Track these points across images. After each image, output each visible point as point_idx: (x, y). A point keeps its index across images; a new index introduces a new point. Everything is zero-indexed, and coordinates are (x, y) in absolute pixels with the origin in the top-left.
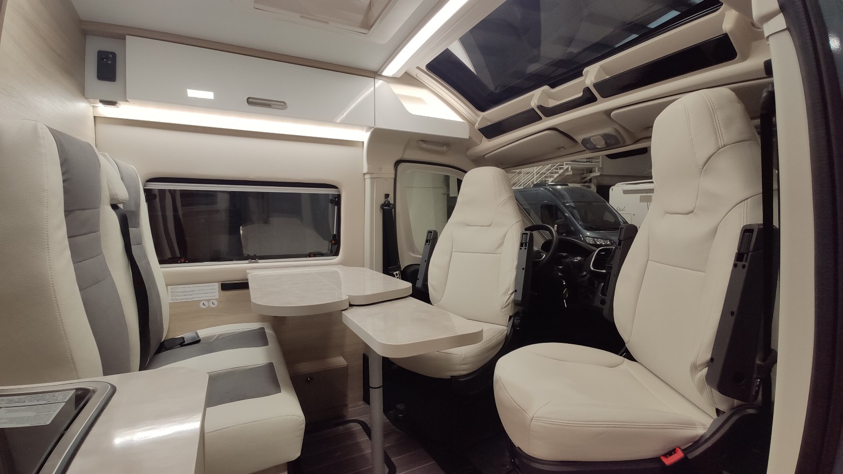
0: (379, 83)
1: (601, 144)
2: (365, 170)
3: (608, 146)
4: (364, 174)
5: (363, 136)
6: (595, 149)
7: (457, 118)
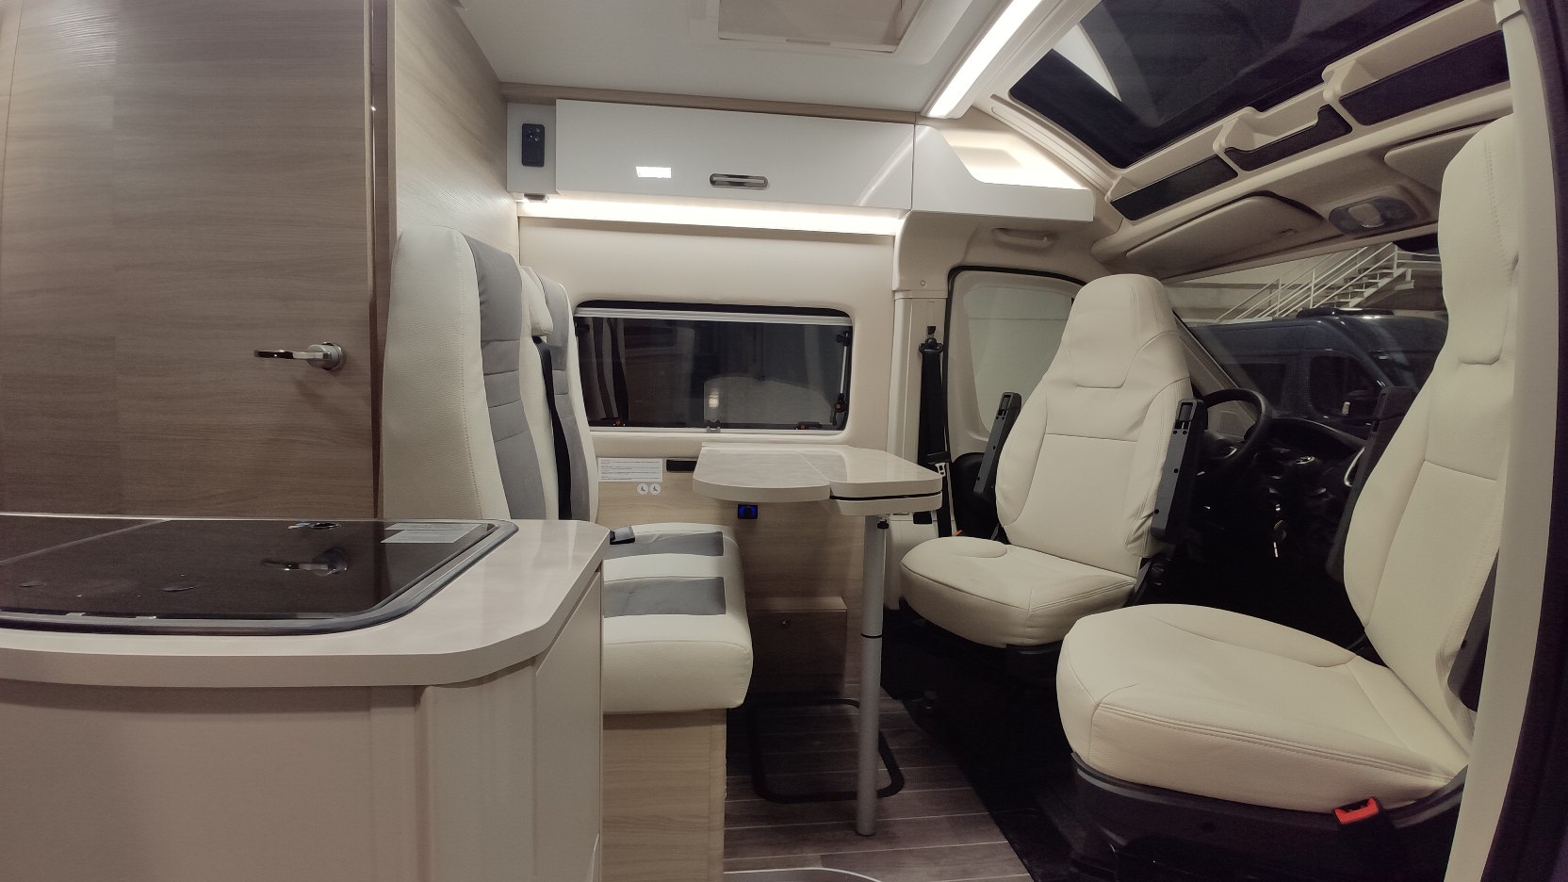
0: (924, 131)
1: (1372, 220)
2: (895, 286)
3: (1388, 225)
4: (894, 292)
5: (893, 226)
6: (1359, 232)
7: (1071, 184)
